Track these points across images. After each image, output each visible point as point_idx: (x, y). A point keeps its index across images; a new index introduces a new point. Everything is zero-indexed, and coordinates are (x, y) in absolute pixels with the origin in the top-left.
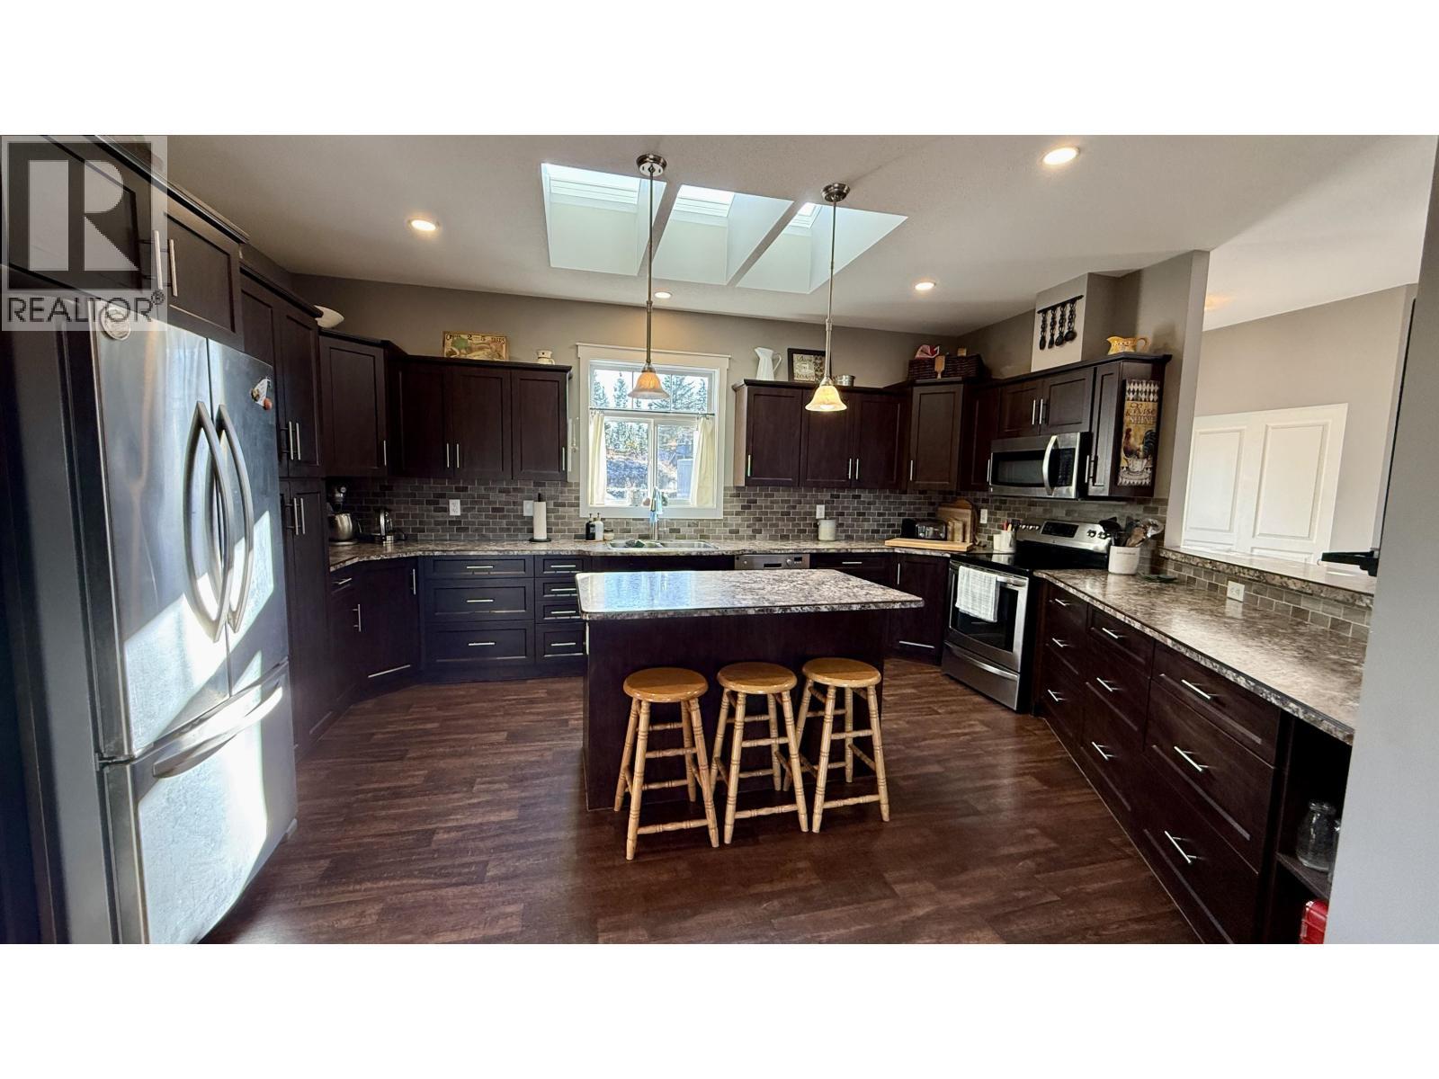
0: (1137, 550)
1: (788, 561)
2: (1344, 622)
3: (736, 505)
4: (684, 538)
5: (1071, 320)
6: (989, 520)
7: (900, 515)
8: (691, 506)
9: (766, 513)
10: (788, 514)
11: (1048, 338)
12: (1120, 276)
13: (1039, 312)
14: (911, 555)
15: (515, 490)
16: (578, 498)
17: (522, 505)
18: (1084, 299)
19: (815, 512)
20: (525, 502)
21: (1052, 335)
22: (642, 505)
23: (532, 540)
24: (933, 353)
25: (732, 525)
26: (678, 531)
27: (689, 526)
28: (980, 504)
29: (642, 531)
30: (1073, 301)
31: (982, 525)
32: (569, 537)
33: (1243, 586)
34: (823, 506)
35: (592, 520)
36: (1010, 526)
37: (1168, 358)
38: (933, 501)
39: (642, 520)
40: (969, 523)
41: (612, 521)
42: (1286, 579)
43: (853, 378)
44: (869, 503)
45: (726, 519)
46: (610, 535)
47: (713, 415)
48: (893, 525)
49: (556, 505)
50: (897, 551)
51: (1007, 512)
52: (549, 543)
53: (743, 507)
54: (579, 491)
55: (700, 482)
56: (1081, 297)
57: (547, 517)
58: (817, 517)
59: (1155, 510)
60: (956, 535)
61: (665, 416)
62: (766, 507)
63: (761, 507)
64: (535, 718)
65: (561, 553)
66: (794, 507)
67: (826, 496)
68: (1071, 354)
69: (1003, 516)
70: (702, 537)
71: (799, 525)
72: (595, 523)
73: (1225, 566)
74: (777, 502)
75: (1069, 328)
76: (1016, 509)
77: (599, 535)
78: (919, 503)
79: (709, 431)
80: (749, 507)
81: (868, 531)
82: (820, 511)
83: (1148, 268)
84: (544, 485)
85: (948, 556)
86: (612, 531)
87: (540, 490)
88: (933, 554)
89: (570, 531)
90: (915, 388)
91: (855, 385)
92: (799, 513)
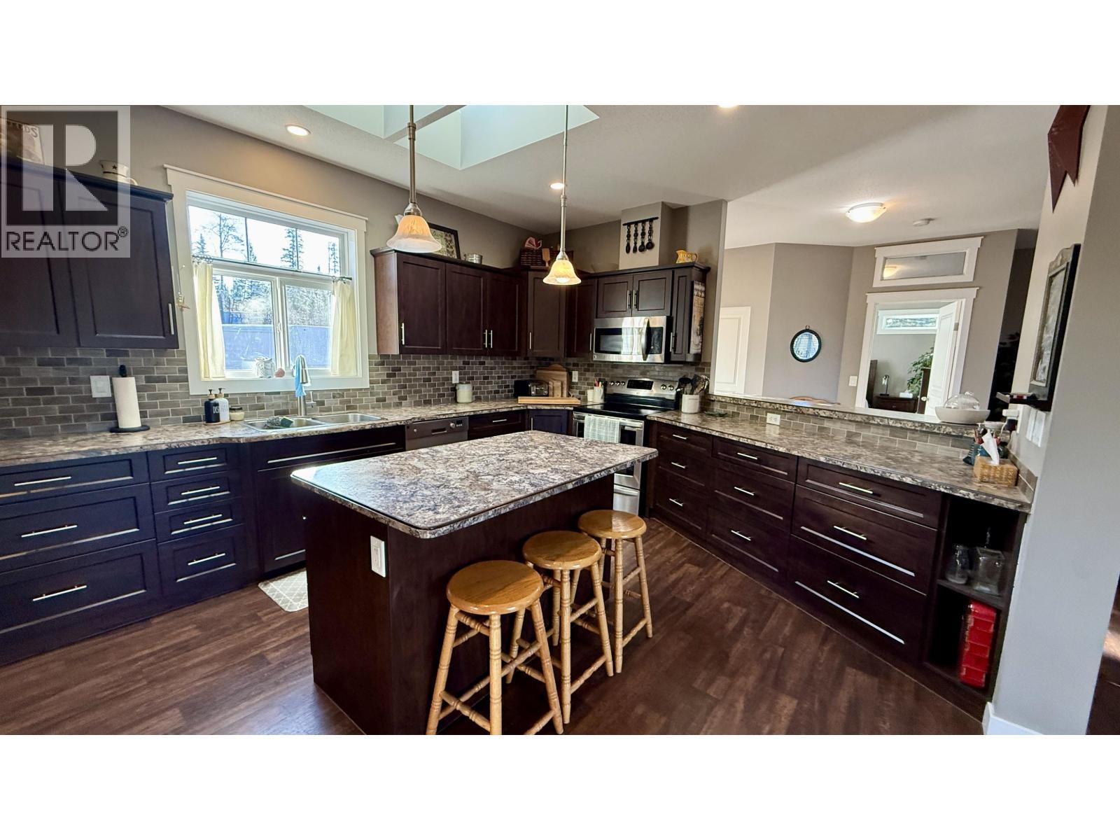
0: (698, 397)
1: (452, 424)
2: (856, 433)
3: (382, 373)
4: (329, 410)
5: (651, 233)
6: (579, 379)
7: (513, 377)
8: (332, 375)
9: (410, 381)
10: (429, 380)
11: (632, 246)
12: (674, 208)
13: (624, 225)
14: (541, 410)
15: (71, 361)
16: (186, 371)
17: (89, 382)
18: (659, 220)
19: (452, 378)
20: (93, 378)
21: (636, 243)
22: (274, 377)
23: (116, 430)
24: (538, 245)
25: (378, 394)
26: (322, 403)
27: (334, 397)
28: (571, 367)
29: (279, 406)
30: (651, 220)
31: (574, 383)
32: (175, 422)
33: (779, 416)
34: (458, 372)
35: (213, 397)
36: (600, 383)
37: (708, 270)
38: (532, 365)
39: (279, 393)
40: (565, 382)
41: (238, 397)
42: (818, 410)
43: (481, 257)
44: (492, 369)
45: (373, 388)
46: (239, 415)
47: (351, 279)
48: (508, 386)
49: (148, 380)
50: (530, 407)
51: (594, 373)
52: (145, 433)
53: (389, 375)
54: (185, 361)
55: (341, 351)
56: (657, 218)
57: (139, 397)
58: (454, 382)
59: (703, 370)
60: (556, 392)
61: (293, 276)
62: (410, 375)
63: (404, 375)
64: (207, 670)
65: (193, 444)
66: (434, 374)
67: (459, 362)
68: (651, 259)
69: (591, 377)
70: (348, 408)
71: (439, 389)
72: (217, 400)
73: (768, 404)
74: (419, 369)
75: (649, 240)
76: (601, 371)
77: (225, 415)
78: (525, 368)
79: (348, 294)
80: (394, 375)
81: (491, 391)
82: (455, 376)
83: (694, 206)
84: (126, 354)
85: (572, 409)
86: (241, 409)
87: (120, 361)
88: (558, 408)
89: (175, 413)
90: (529, 272)
91: (483, 264)
92: (438, 379)
